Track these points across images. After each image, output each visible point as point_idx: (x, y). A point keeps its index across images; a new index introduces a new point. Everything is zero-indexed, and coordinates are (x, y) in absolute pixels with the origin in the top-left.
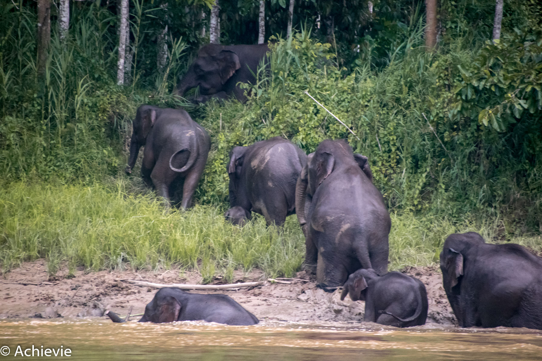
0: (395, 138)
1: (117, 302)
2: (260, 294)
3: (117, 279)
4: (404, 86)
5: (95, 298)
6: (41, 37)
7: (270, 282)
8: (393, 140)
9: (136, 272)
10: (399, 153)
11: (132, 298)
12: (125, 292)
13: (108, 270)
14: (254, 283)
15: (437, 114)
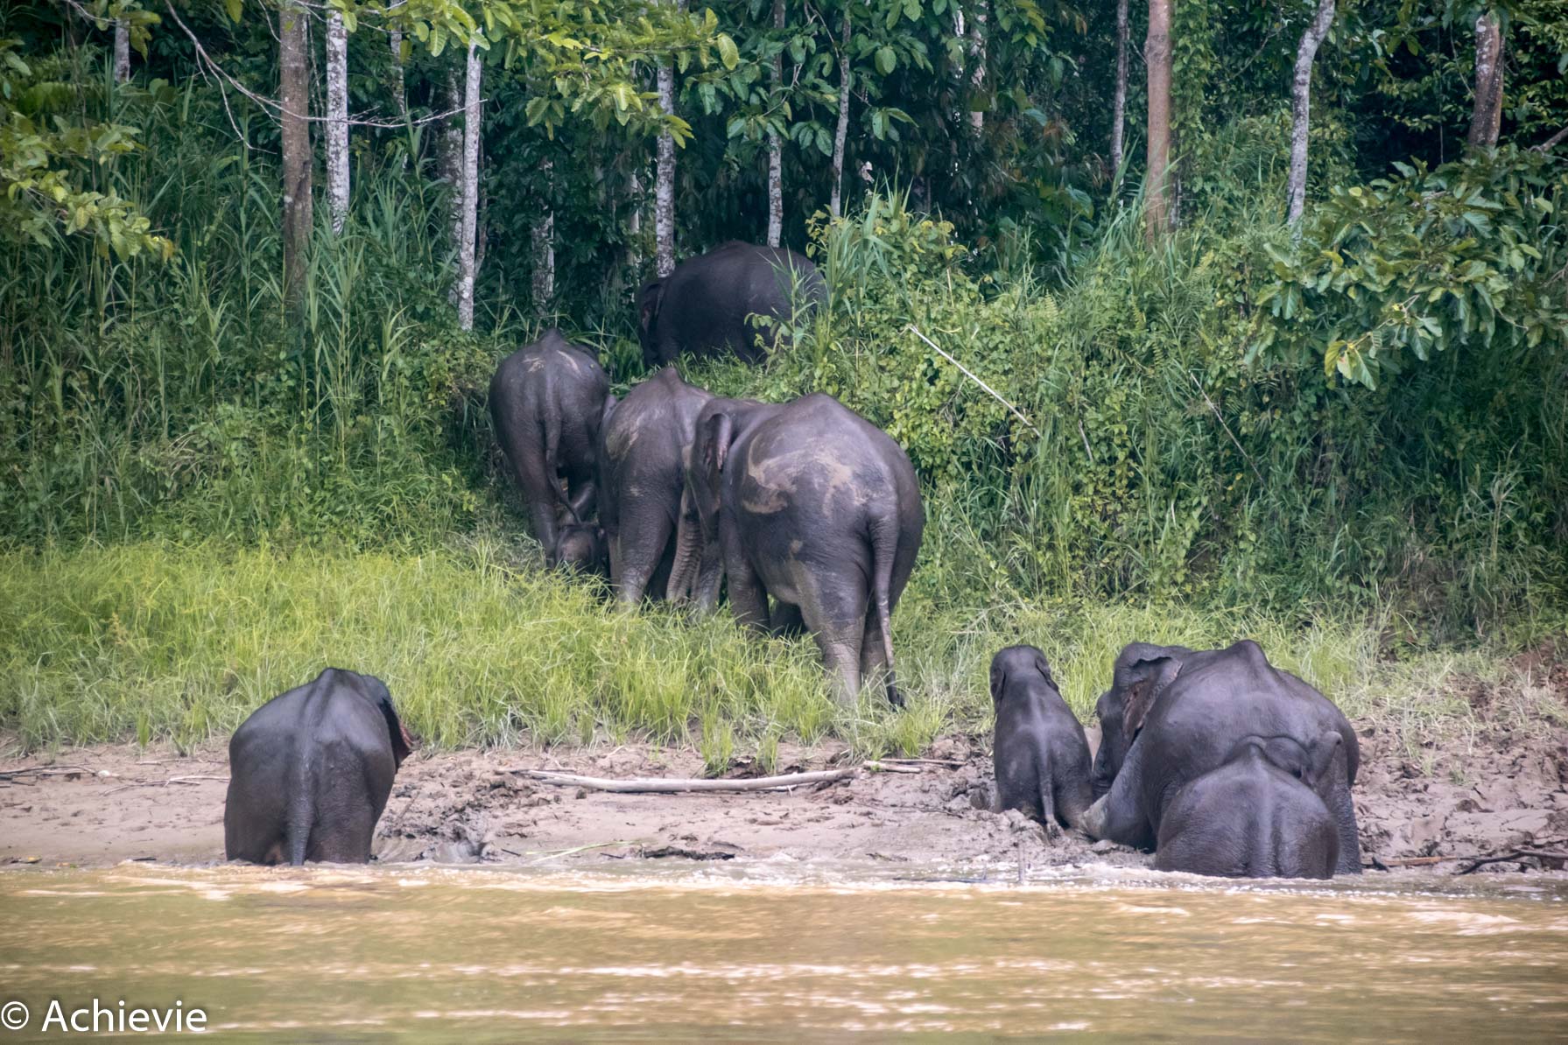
0: (1125, 429)
1: (511, 825)
2: (848, 800)
3: (501, 769)
4: (1136, 312)
5: (456, 816)
6: (291, 227)
7: (868, 768)
8: (1120, 433)
9: (545, 750)
10: (1134, 465)
11: (542, 815)
12: (524, 801)
13: (478, 747)
14: (831, 773)
15: (1222, 372)
